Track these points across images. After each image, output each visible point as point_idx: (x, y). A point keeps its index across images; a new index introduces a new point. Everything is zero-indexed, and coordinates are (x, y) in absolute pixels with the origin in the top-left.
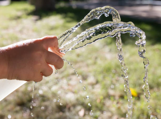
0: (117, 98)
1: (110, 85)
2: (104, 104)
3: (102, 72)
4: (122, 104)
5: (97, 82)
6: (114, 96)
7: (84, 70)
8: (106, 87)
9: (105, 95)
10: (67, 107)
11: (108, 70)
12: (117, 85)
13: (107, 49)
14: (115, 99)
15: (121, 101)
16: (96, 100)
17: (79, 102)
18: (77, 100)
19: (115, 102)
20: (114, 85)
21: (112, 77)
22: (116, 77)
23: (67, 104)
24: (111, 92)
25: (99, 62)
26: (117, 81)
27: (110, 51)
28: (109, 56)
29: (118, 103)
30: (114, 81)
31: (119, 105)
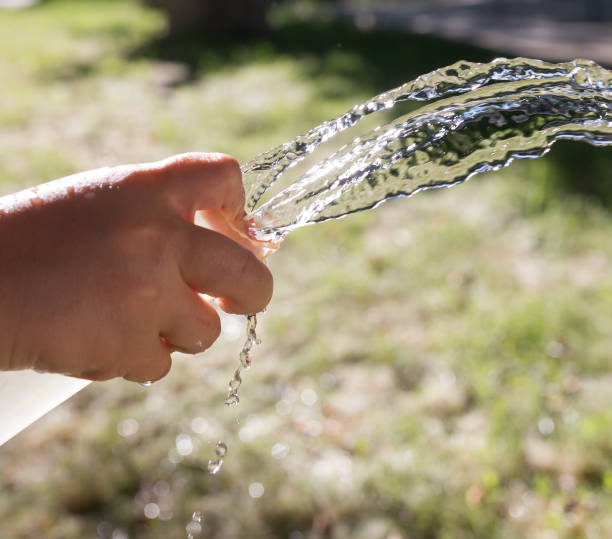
0: (568, 481)
1: (535, 419)
2: (501, 513)
3: (492, 353)
4: (593, 513)
5: (471, 402)
6: (552, 474)
7: (407, 338)
8: (511, 428)
9: (508, 464)
10: (318, 525)
11: (524, 342)
12: (571, 418)
13: (524, 234)
14: (556, 488)
15: (587, 498)
16: (461, 493)
17: (378, 498)
18: (369, 488)
19: (557, 505)
20: (555, 415)
21: (547, 379)
22: (565, 378)
23: (317, 510)
24: (541, 453)
25: (482, 299)
26: (570, 395)
27: (540, 245)
28: (530, 272)
29: (570, 508)
30: (556, 401)
31: (576, 519)
